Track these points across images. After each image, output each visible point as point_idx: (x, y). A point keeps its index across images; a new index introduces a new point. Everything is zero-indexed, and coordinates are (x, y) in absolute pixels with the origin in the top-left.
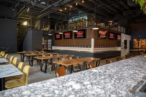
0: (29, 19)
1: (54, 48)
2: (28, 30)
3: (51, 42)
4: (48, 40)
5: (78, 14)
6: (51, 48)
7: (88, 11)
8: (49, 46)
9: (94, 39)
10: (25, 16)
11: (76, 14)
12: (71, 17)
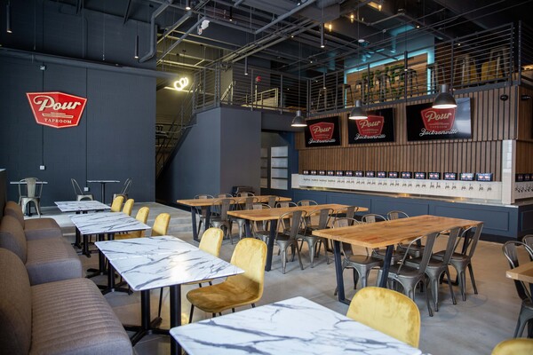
0: (195, 66)
1: (299, 181)
2: (204, 109)
3: (286, 155)
4: (272, 148)
5: (390, 43)
6: (286, 182)
7: (442, 26)
8: (274, 173)
9: (515, 141)
10: (178, 55)
11: (383, 42)
12: (356, 55)
